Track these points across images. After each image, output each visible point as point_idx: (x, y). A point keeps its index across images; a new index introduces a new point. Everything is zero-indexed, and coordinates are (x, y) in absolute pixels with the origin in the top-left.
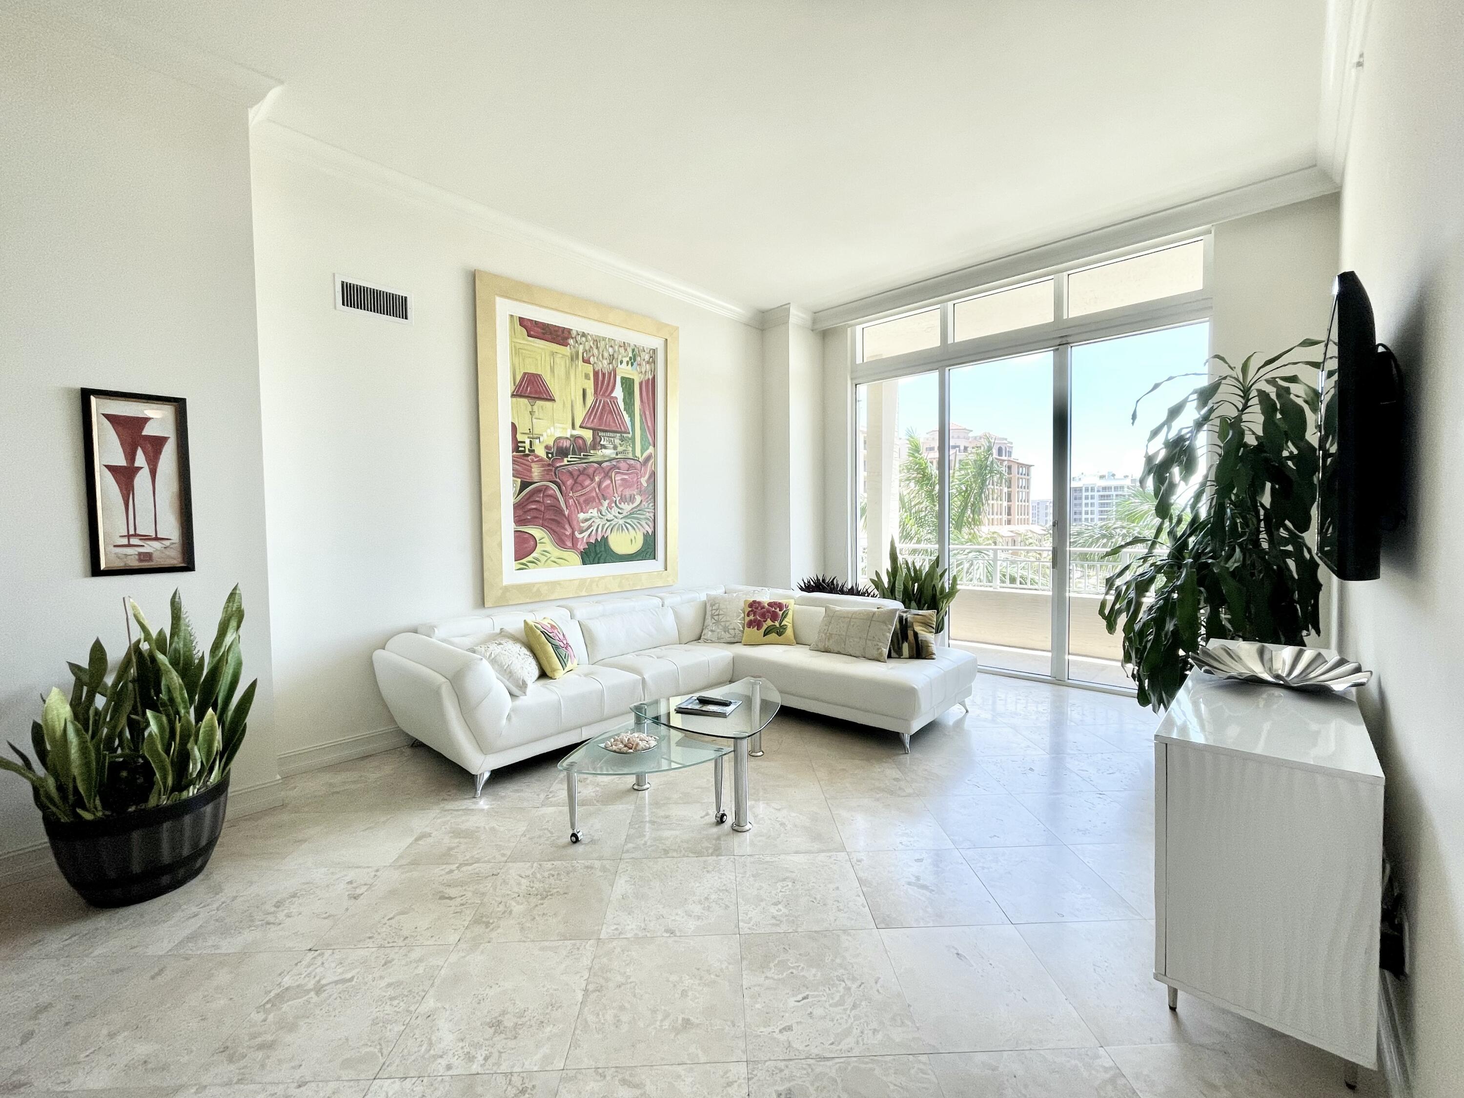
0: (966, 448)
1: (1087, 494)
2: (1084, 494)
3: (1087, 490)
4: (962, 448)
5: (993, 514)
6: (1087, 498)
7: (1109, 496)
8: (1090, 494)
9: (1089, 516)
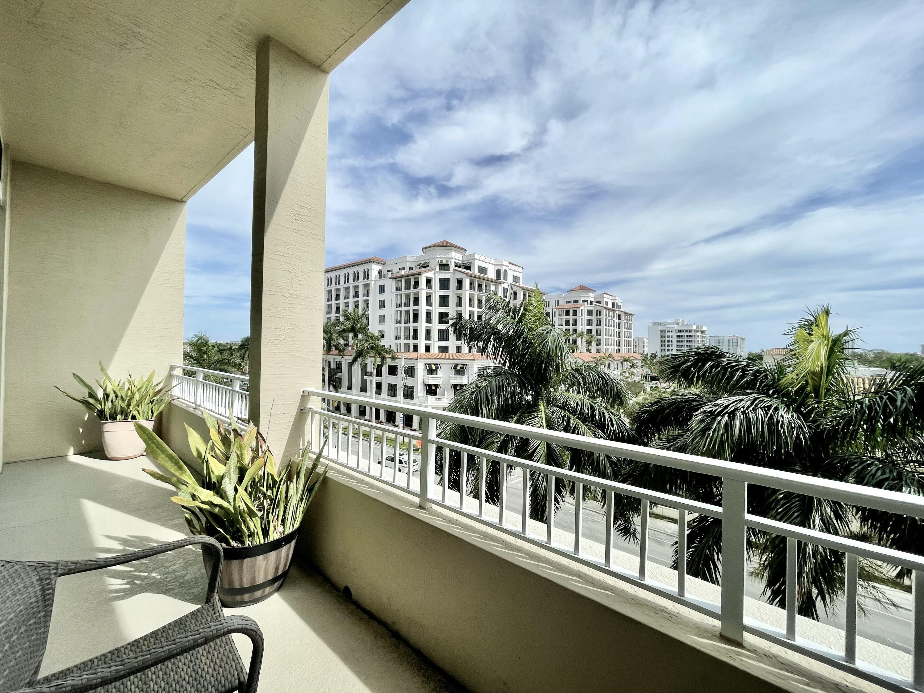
0: (591, 302)
1: (669, 334)
2: (667, 334)
3: (669, 332)
4: (589, 302)
5: (608, 345)
6: (669, 337)
7: (683, 336)
8: (670, 334)
9: (670, 348)
